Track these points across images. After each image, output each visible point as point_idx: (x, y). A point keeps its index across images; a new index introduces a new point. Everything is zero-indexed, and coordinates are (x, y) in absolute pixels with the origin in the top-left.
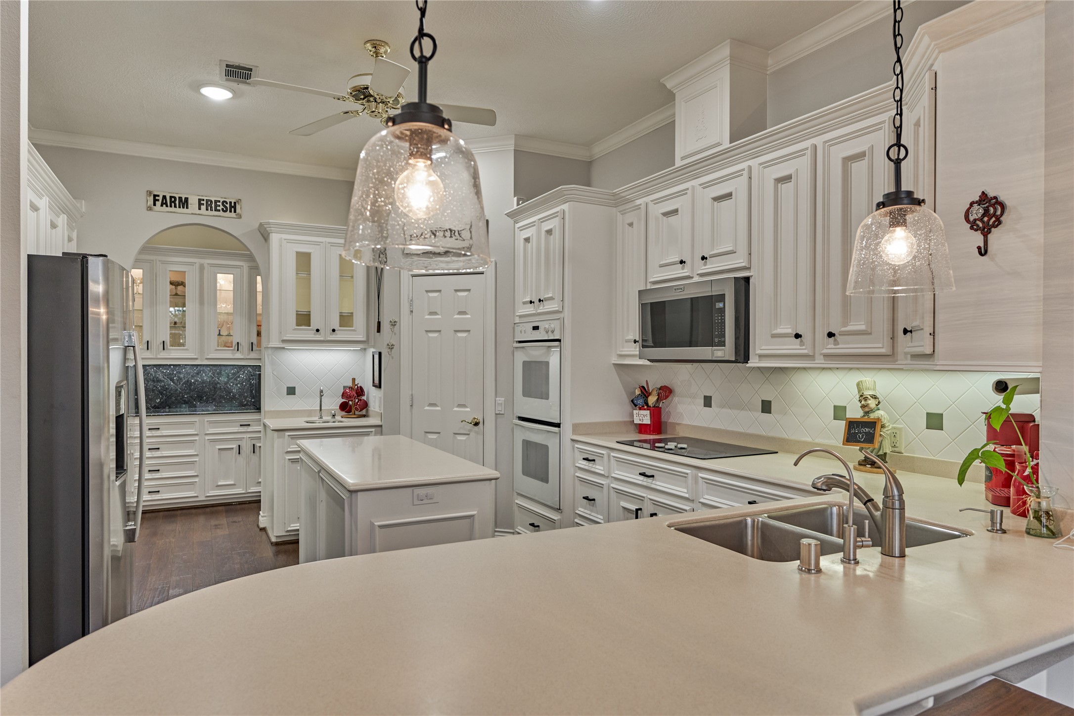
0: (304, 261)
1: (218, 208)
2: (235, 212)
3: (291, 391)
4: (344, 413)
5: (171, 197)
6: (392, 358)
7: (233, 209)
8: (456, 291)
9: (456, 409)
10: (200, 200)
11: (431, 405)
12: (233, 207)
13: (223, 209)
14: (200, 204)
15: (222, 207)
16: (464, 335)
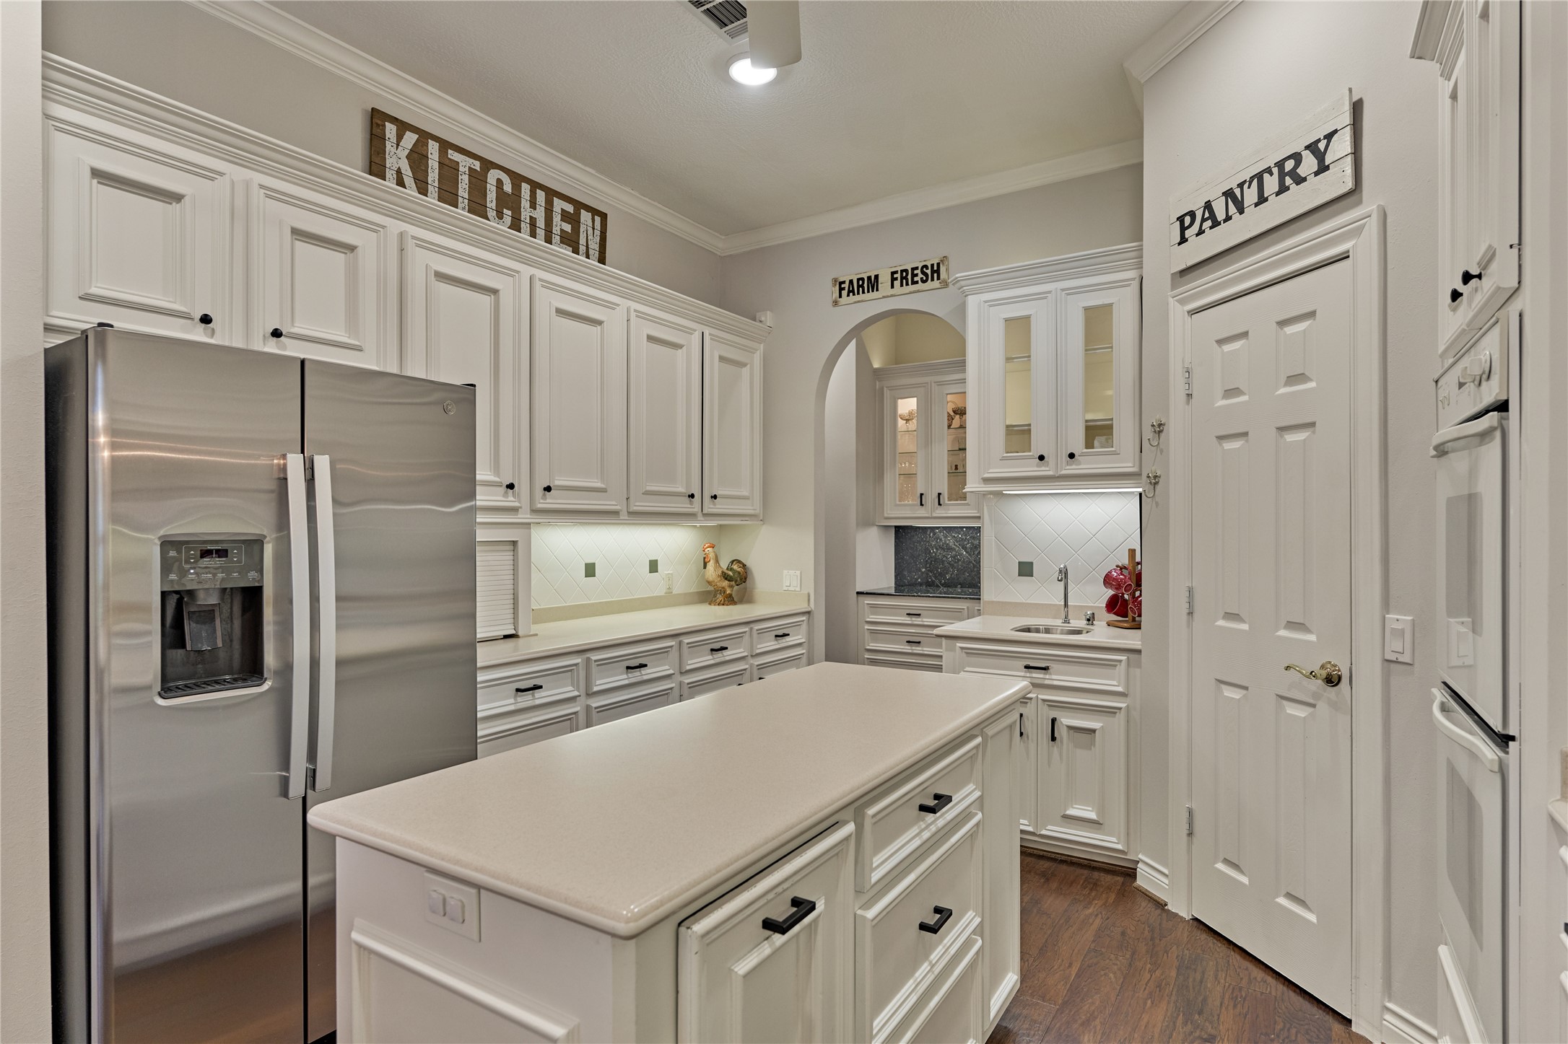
1: (916, 279)
2: (938, 278)
3: (1026, 569)
4: (1114, 617)
5: (858, 280)
6: (1157, 504)
7: (935, 275)
8: (1283, 323)
9: (1283, 633)
10: (893, 273)
11: (1230, 616)
12: (936, 271)
13: (922, 278)
14: (893, 279)
15: (920, 275)
16: (1301, 436)
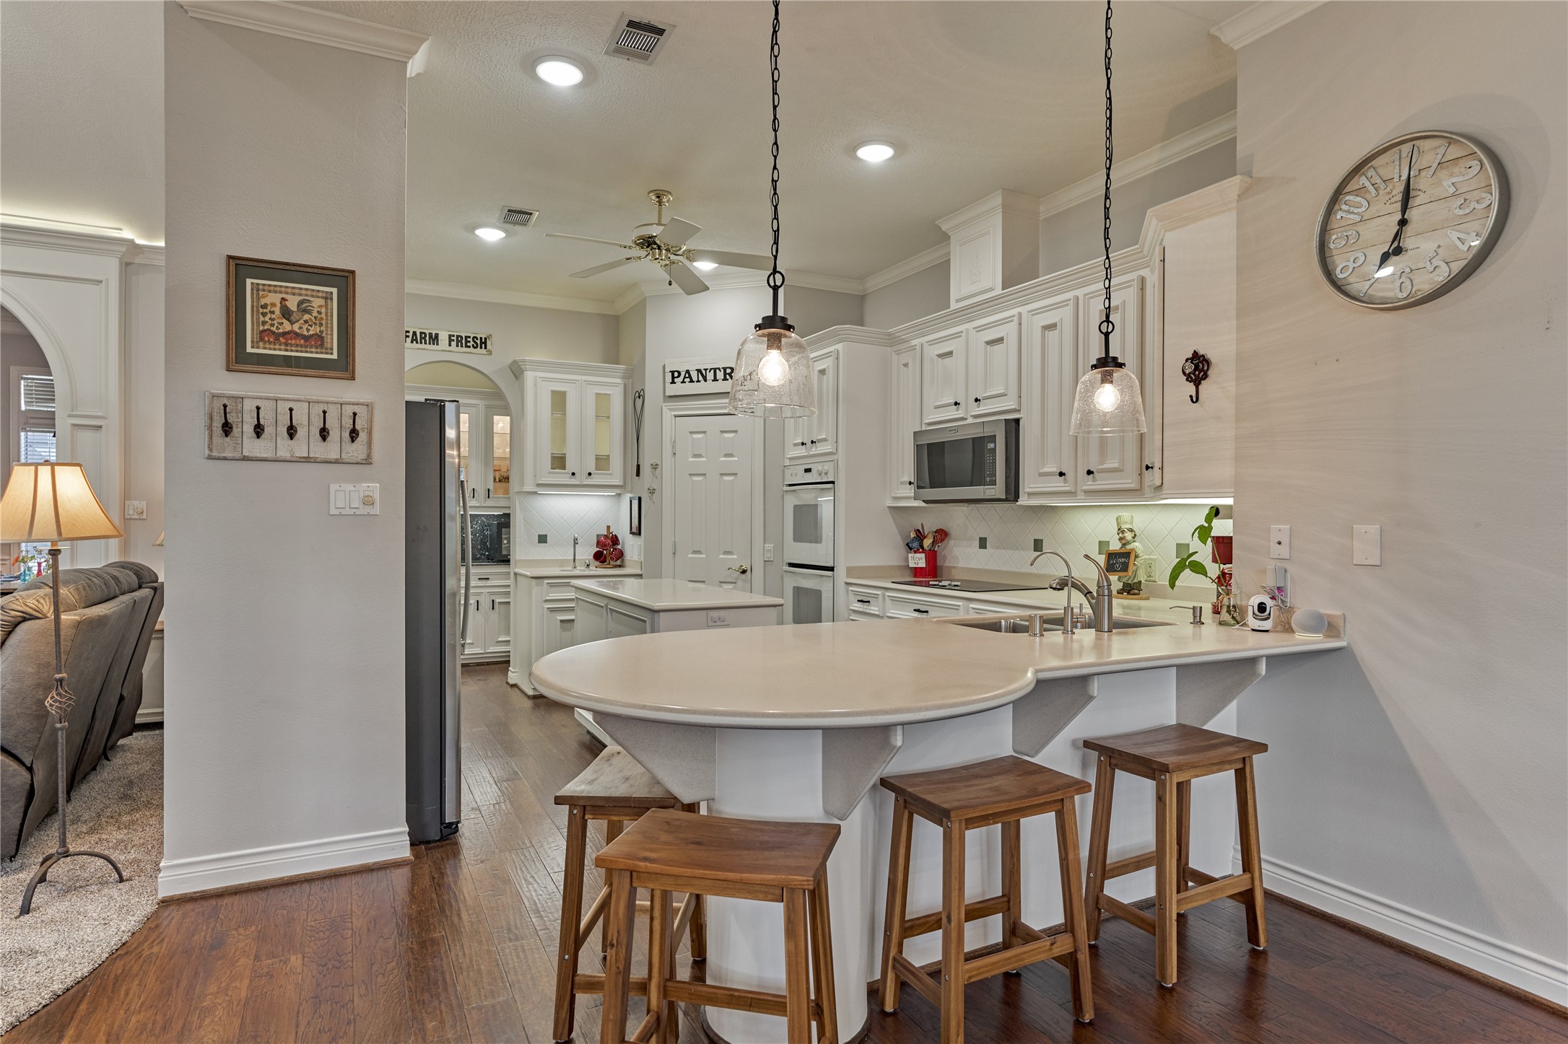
0: (559, 400)
1: (468, 344)
2: (486, 348)
3: (543, 539)
4: (597, 563)
5: (421, 333)
6: (654, 503)
7: (483, 345)
8: (722, 432)
9: (721, 556)
10: (450, 336)
11: (695, 552)
12: (484, 343)
13: (473, 345)
14: (451, 340)
15: (472, 343)
16: (731, 478)
